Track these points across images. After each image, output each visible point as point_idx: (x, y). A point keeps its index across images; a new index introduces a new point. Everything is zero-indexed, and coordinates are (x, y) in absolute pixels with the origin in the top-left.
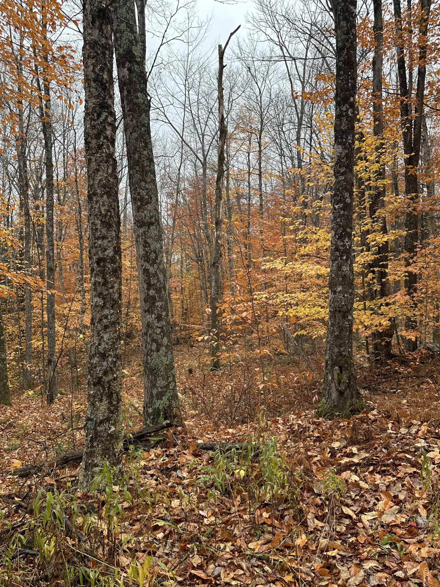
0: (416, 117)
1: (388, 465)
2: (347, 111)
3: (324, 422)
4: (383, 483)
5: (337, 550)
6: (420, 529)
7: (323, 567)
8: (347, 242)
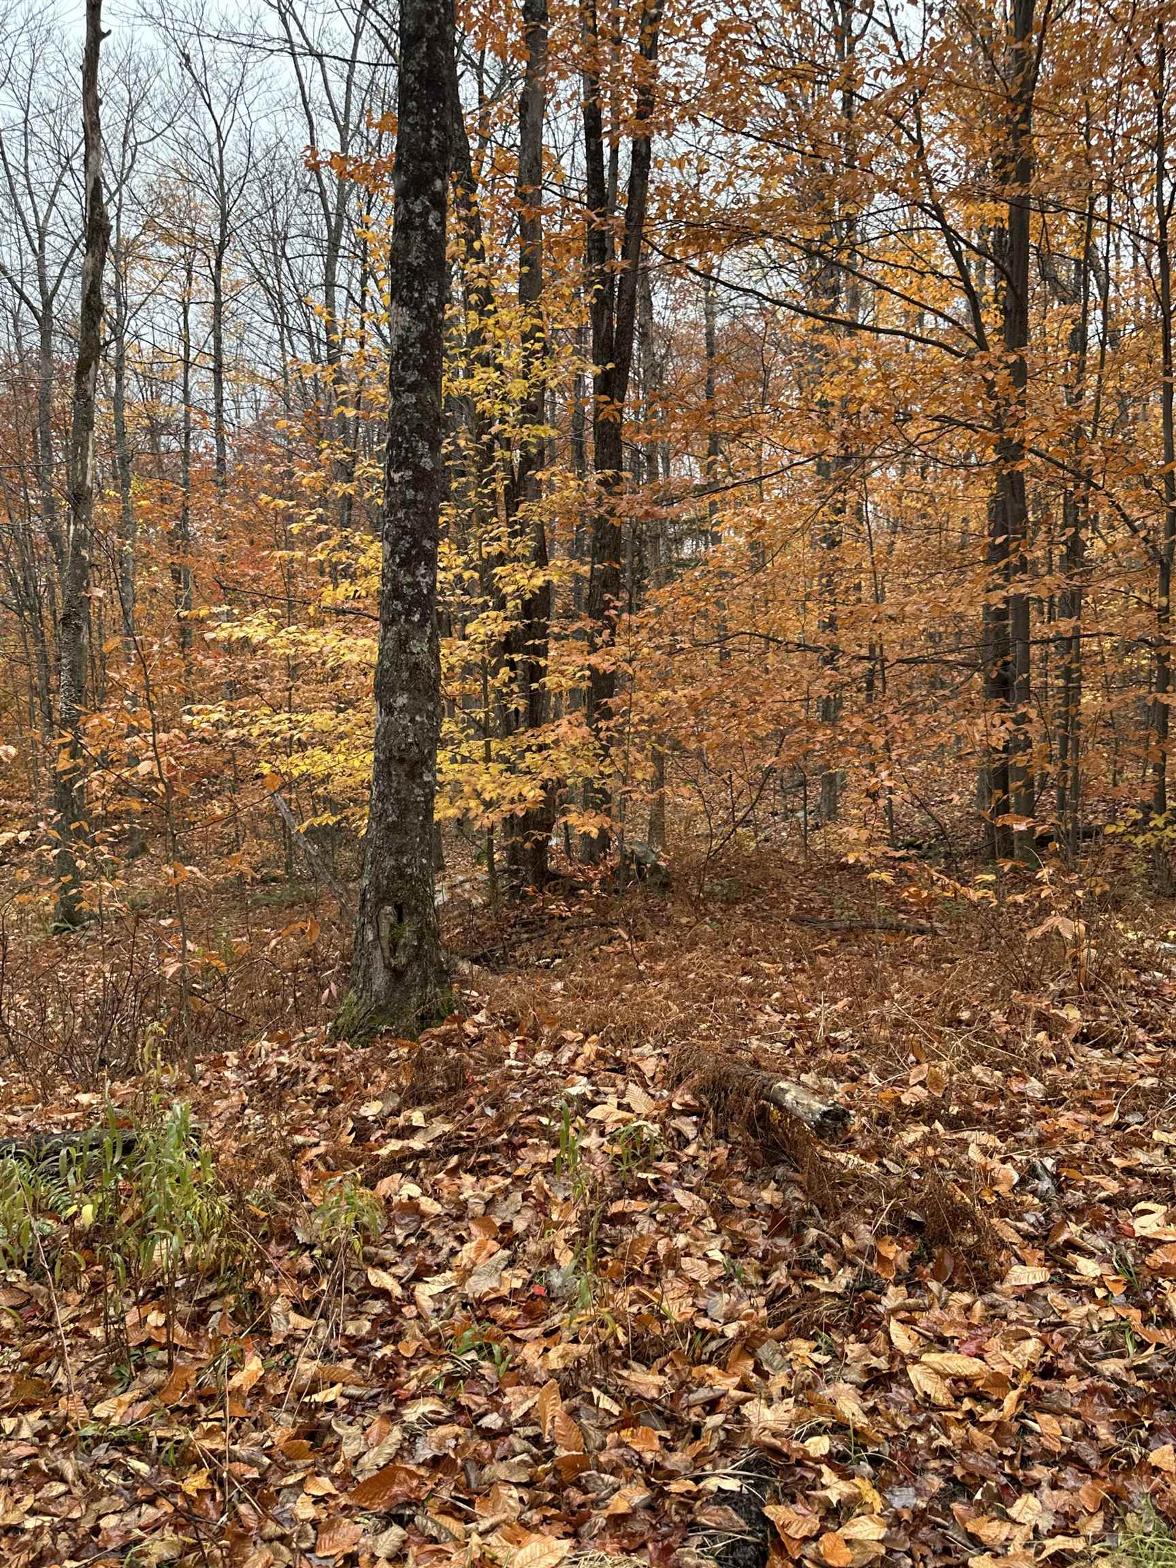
0: (623, 270)
1: (495, 1149)
2: (425, 214)
3: (349, 1053)
4: (477, 1196)
5: (339, 1385)
6: (554, 1300)
7: (296, 1437)
8: (423, 576)
